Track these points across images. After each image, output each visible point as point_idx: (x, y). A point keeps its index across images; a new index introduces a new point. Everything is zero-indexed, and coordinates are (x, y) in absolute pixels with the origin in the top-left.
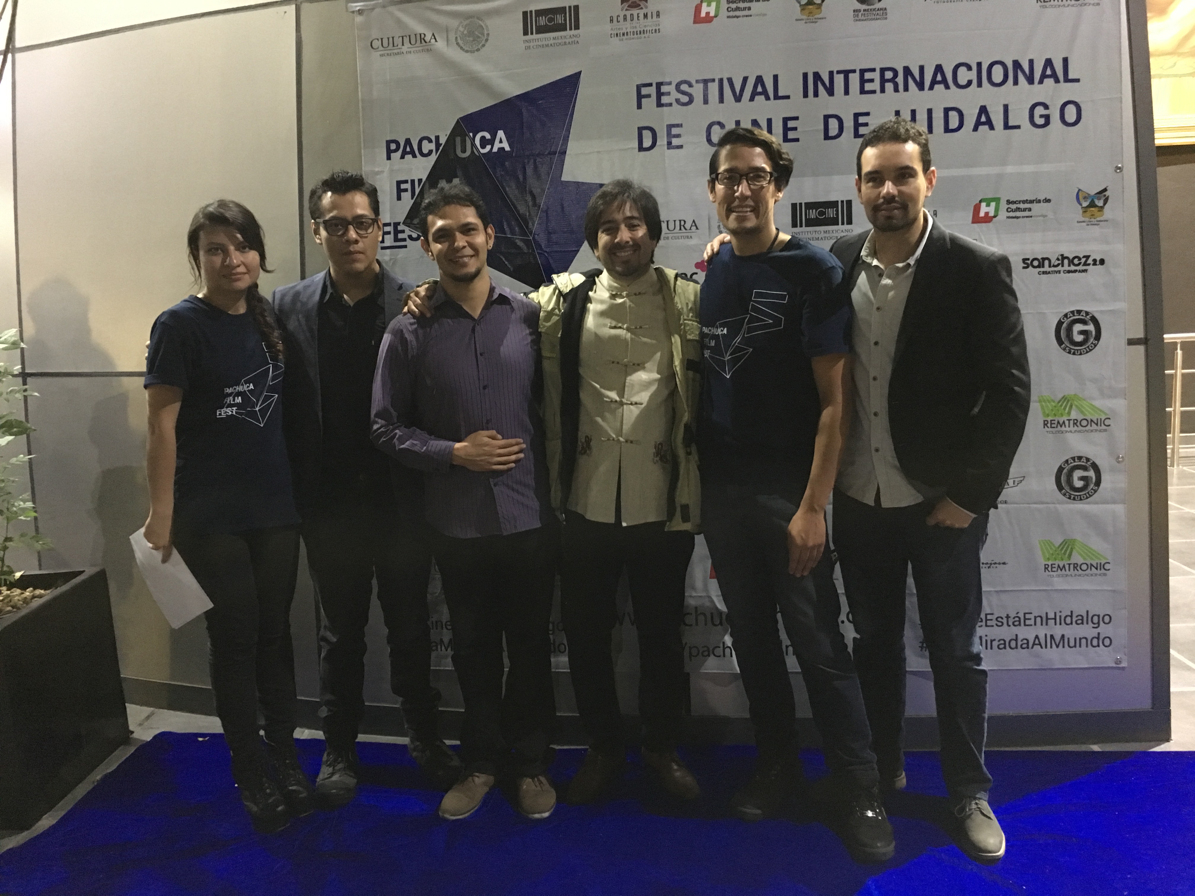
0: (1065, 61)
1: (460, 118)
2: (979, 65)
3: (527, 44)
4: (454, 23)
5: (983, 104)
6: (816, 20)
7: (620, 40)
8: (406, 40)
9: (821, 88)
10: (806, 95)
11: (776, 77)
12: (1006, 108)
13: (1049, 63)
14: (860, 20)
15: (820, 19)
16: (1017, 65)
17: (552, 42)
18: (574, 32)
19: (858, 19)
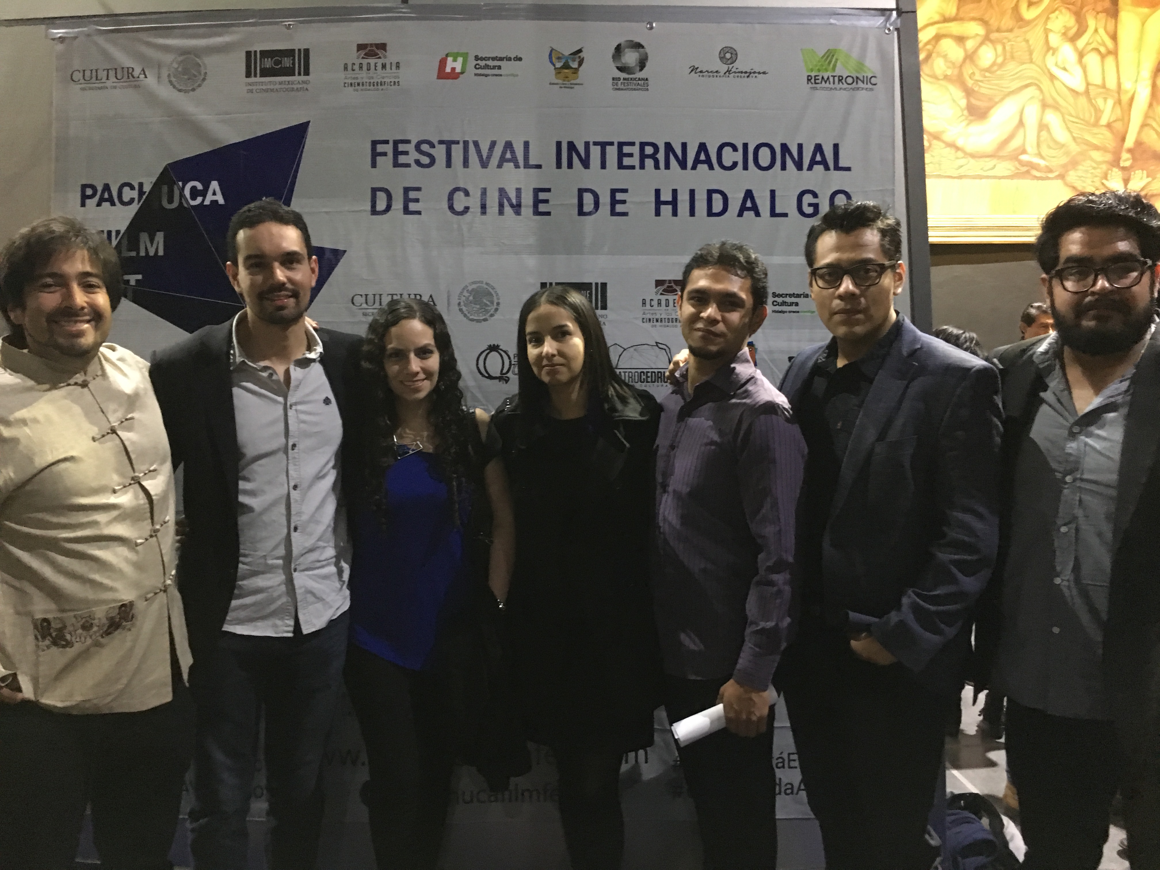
0: (836, 147)
1: (169, 164)
2: (745, 146)
3: (250, 87)
4: (168, 58)
5: (749, 188)
6: (572, 86)
7: (355, 90)
8: (112, 73)
9: (575, 159)
10: (559, 165)
11: (526, 144)
12: (773, 193)
13: (819, 148)
14: (619, 89)
15: (576, 84)
16: (785, 148)
17: (278, 86)
18: (303, 78)
19: (618, 87)
